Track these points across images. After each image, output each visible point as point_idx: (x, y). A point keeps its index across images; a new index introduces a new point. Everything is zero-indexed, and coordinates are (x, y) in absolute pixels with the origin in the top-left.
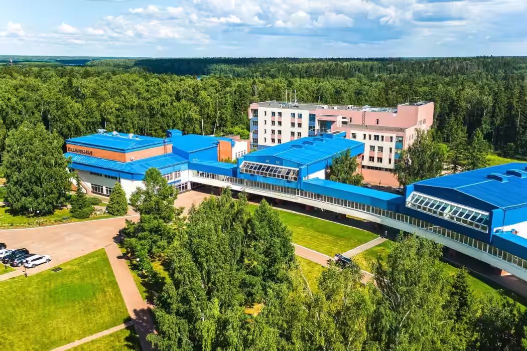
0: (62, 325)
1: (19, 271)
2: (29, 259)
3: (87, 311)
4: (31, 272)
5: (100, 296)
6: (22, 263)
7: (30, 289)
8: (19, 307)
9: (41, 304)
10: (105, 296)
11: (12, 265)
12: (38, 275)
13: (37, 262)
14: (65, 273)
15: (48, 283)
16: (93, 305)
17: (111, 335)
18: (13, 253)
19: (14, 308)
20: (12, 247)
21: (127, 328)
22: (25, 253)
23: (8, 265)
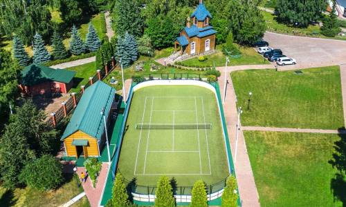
0: (292, 114)
1: (272, 66)
2: (282, 59)
3: (312, 110)
4: (281, 69)
5: (325, 102)
6: (276, 60)
7: (277, 81)
8: (267, 91)
9: (282, 94)
10: (329, 104)
11: (269, 60)
12: (284, 72)
13: (286, 63)
14: (303, 77)
15: (289, 80)
16: (318, 107)
17: (325, 135)
18: (272, 51)
19: (263, 90)
20: (273, 47)
21: (339, 135)
22: (279, 53)
23: (267, 59)
